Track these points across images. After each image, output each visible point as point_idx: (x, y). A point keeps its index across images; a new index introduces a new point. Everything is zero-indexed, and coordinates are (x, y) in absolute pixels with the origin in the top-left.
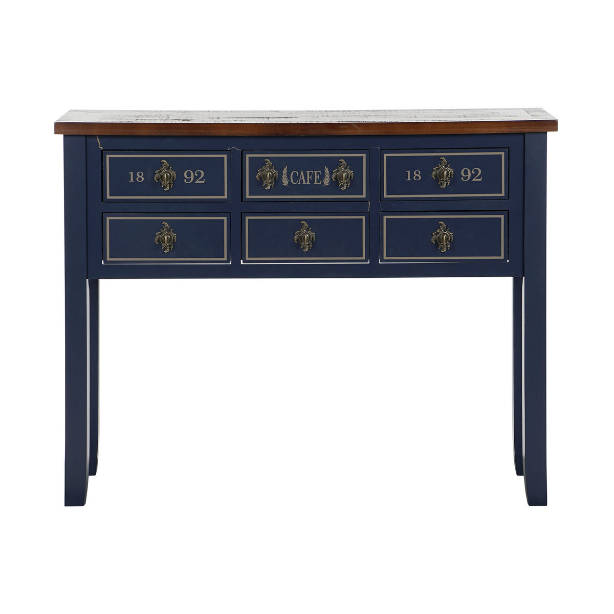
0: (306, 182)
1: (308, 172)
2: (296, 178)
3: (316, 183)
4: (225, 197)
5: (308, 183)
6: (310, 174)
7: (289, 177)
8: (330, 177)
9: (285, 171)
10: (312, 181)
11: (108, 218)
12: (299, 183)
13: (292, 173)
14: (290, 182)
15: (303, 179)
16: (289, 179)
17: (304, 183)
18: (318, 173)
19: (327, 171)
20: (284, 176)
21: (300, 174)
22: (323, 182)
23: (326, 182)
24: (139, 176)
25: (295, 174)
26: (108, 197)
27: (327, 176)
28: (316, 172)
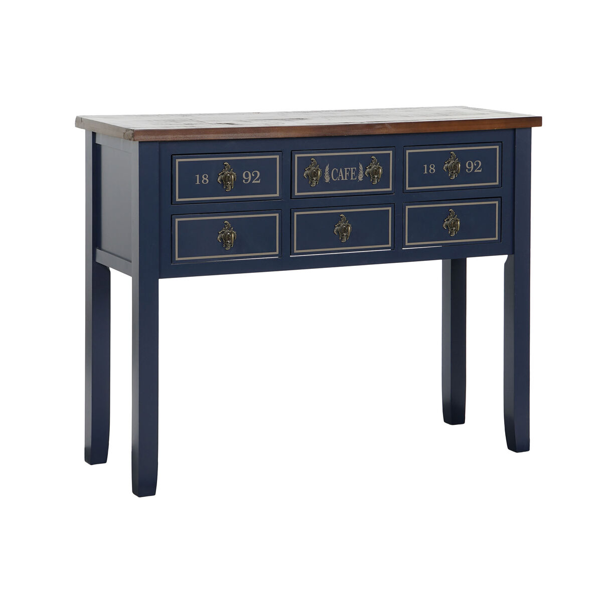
0: (344, 178)
1: (346, 169)
2: (336, 175)
3: (352, 179)
4: (278, 195)
5: (346, 179)
6: (348, 170)
7: (330, 174)
8: (364, 173)
9: (327, 169)
10: (349, 177)
11: (177, 220)
12: (339, 180)
13: (333, 171)
14: (331, 178)
15: (342, 175)
16: (330, 176)
17: (343, 179)
18: (354, 170)
19: (361, 167)
20: (327, 173)
21: (339, 171)
22: (357, 178)
23: (360, 178)
24: (204, 179)
25: (335, 170)
26: (178, 200)
27: (361, 172)
28: (352, 169)
